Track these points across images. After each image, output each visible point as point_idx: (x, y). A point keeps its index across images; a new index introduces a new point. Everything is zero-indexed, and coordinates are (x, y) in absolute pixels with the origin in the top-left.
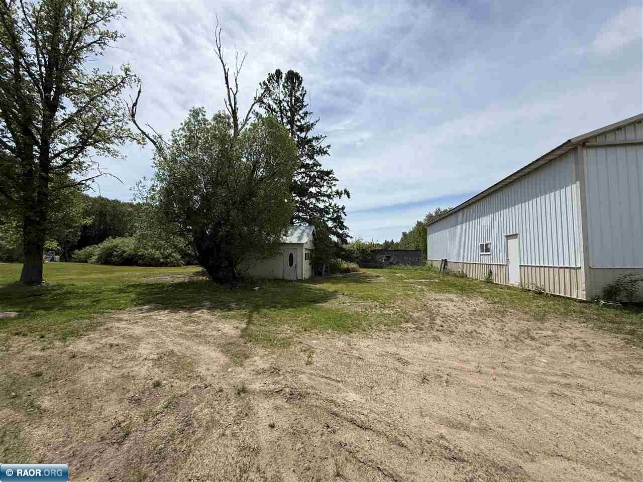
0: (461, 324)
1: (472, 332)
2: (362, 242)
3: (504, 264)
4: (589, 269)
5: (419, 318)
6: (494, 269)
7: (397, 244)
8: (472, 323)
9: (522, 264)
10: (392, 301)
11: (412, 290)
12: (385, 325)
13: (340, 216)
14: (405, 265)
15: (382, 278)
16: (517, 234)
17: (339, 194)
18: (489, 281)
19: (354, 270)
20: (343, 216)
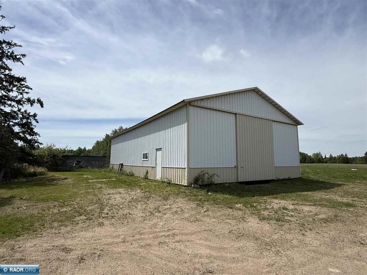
0: (121, 210)
1: (126, 214)
2: (54, 148)
3: (154, 166)
4: (189, 169)
5: (91, 210)
6: (149, 170)
7: (89, 151)
8: (128, 208)
9: (163, 166)
10: (73, 199)
11: (93, 188)
12: (59, 222)
13: (31, 123)
14: (93, 167)
15: (70, 180)
16: (161, 148)
17: (31, 102)
18: (146, 178)
19: (41, 174)
20: (34, 122)
